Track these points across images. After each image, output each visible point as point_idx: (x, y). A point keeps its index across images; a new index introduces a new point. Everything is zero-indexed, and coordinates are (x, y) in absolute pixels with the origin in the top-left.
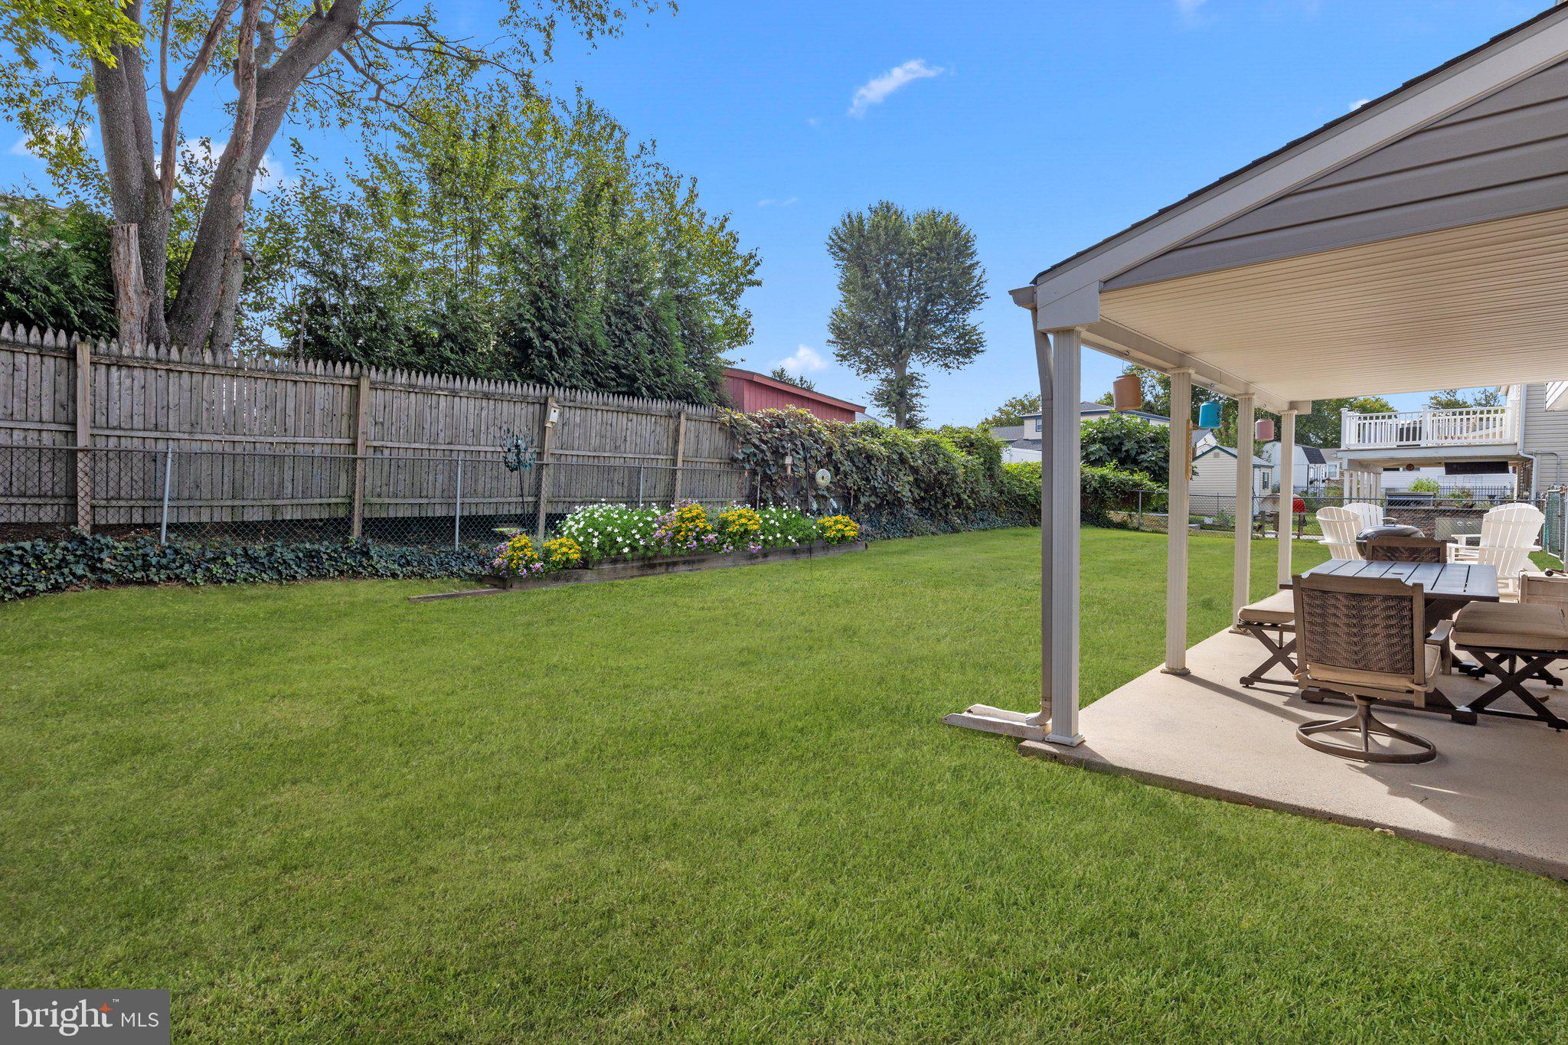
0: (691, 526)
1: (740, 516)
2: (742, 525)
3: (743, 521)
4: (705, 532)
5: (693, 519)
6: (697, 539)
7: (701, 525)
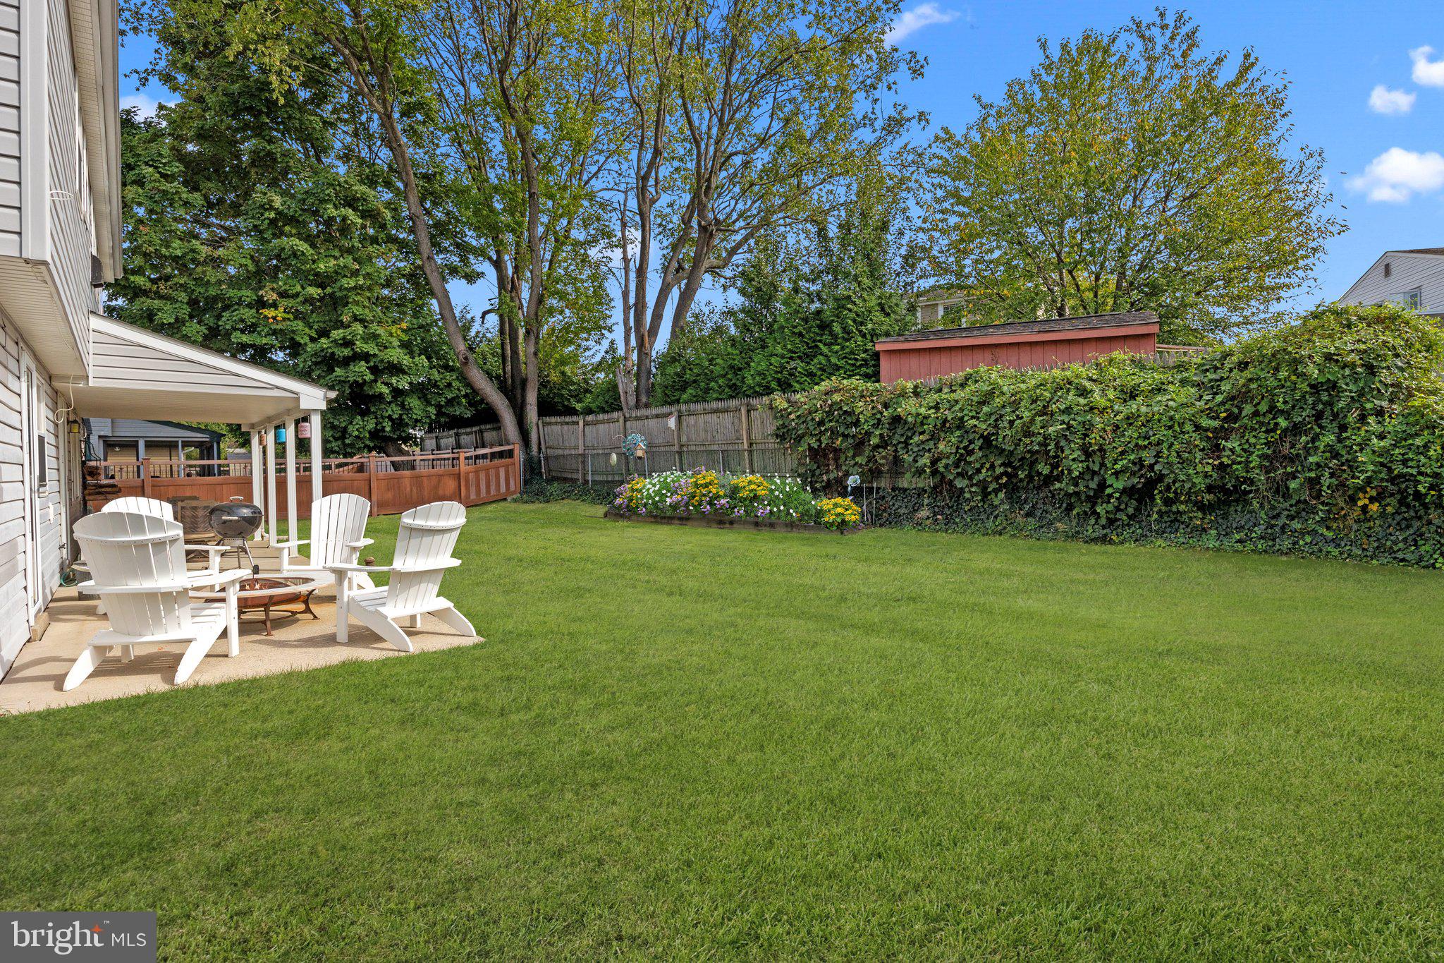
0: (704, 491)
1: (750, 482)
2: (751, 491)
3: (753, 487)
4: (718, 497)
5: (706, 486)
6: (710, 503)
7: (714, 491)
